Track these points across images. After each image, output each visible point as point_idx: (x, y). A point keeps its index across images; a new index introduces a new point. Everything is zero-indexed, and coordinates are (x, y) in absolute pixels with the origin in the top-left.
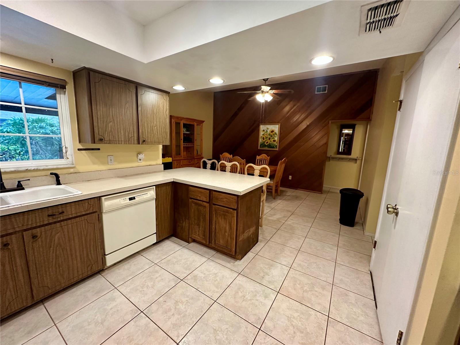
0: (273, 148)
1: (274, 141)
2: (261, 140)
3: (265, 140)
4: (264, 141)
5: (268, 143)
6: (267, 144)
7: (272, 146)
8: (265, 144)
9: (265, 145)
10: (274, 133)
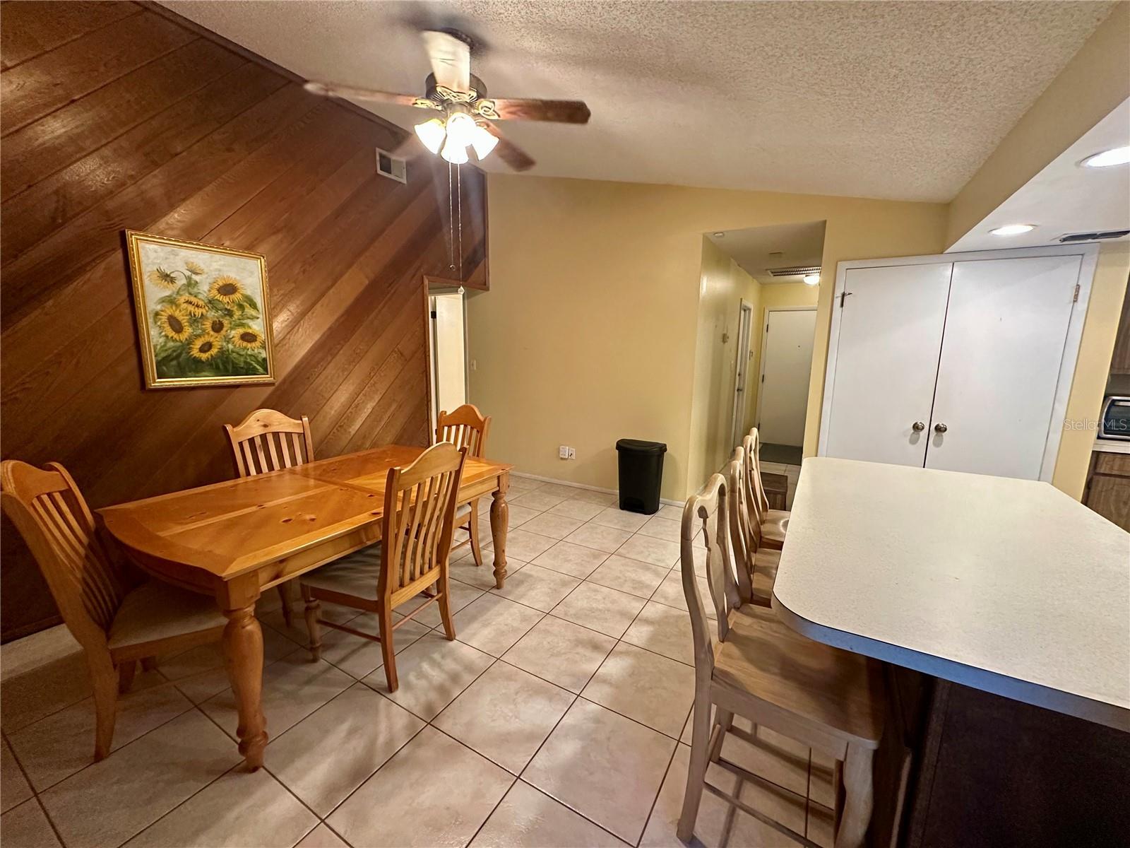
0: (250, 370)
1: (249, 337)
2: (156, 337)
3: (188, 331)
4: (184, 336)
5: (214, 351)
6: (204, 356)
7: (242, 365)
8: (195, 352)
9: (197, 361)
10: (237, 297)
